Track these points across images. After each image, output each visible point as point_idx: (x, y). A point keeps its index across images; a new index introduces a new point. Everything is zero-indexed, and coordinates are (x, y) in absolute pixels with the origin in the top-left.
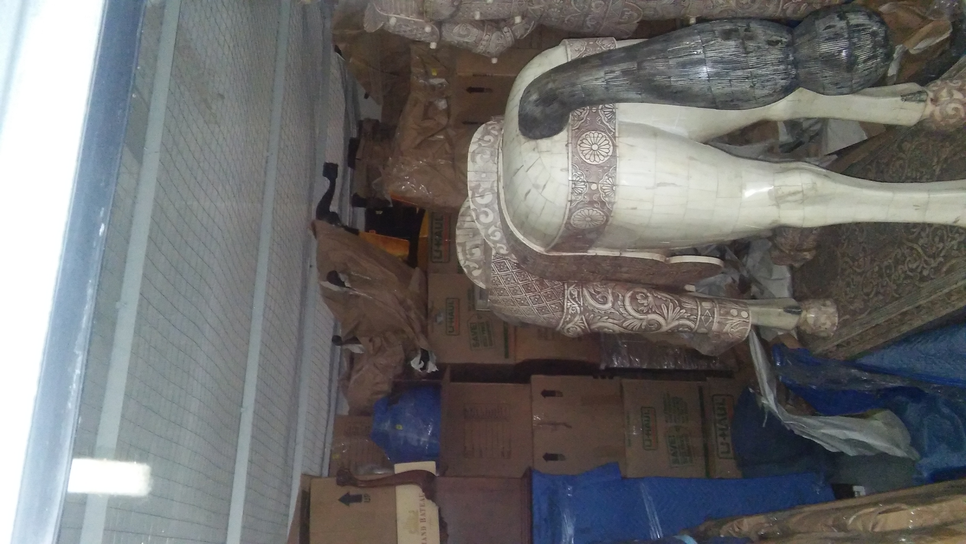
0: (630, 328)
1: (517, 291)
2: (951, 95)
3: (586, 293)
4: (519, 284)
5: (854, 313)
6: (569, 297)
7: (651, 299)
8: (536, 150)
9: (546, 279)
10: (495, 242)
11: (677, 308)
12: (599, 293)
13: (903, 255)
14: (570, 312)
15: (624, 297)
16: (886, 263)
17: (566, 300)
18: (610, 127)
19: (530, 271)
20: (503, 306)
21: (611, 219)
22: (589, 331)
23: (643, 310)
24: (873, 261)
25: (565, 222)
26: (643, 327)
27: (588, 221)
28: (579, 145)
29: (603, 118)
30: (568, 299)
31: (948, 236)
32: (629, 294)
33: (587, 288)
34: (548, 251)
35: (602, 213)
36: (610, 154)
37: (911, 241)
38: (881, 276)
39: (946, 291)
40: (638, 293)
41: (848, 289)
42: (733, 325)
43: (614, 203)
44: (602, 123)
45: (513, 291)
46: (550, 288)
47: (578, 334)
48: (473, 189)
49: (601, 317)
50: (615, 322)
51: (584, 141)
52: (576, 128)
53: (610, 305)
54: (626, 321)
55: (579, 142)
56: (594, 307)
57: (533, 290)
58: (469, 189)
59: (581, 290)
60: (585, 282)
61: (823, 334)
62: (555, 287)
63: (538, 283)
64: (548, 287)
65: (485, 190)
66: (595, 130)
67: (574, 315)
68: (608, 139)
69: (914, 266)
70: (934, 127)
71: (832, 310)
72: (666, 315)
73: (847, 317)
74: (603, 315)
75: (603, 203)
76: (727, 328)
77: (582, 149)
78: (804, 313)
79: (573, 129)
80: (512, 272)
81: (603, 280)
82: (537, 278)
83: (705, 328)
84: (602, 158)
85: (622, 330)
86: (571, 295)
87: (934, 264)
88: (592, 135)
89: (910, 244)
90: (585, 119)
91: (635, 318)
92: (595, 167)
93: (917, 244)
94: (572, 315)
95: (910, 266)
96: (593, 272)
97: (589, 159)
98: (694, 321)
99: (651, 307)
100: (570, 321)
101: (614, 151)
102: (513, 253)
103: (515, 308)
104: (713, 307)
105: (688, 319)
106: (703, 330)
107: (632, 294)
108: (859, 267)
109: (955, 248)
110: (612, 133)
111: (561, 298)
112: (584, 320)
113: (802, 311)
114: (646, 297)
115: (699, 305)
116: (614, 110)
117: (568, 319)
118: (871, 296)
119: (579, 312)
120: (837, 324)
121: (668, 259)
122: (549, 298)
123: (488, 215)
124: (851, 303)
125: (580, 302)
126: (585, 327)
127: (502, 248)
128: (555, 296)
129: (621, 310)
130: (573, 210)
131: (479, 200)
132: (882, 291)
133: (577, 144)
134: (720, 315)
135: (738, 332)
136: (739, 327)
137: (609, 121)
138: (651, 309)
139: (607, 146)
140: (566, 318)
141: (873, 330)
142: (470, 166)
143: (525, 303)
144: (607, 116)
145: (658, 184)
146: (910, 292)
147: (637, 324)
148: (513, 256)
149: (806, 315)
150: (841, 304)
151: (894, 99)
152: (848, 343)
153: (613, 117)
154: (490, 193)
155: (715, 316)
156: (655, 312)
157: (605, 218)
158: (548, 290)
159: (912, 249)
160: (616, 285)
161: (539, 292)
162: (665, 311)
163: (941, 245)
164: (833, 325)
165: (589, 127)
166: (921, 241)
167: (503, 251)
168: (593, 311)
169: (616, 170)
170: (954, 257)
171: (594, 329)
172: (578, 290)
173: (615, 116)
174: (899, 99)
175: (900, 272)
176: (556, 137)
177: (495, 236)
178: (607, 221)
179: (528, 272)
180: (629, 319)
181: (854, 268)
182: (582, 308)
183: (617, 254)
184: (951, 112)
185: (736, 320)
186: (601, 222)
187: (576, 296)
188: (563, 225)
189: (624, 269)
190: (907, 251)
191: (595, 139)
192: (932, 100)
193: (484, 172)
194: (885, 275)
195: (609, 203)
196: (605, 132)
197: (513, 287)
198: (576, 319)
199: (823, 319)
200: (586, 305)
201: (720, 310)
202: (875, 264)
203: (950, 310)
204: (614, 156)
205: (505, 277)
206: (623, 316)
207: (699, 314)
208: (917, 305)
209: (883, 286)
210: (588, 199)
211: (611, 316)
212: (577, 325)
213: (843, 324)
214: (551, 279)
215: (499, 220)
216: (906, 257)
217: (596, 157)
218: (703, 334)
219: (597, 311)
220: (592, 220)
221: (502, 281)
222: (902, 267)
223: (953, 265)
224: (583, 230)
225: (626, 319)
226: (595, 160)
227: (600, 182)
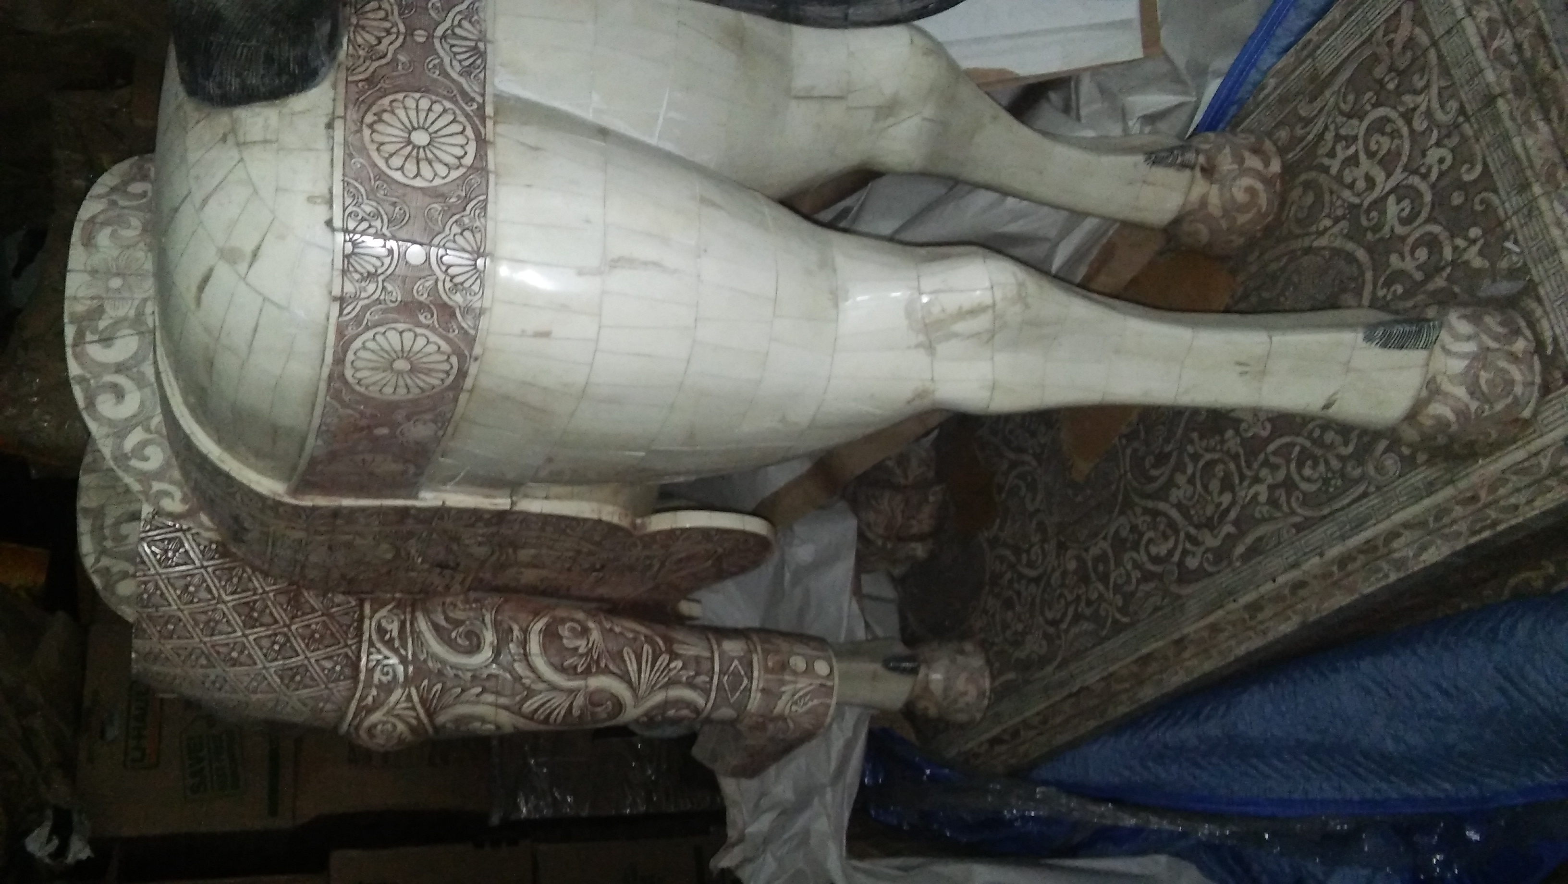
0: (542, 717)
1: (217, 622)
2: (1241, 161)
3: (423, 624)
4: (224, 602)
5: (1025, 666)
6: (374, 637)
7: (595, 635)
8: (231, 140)
9: (308, 589)
10: (145, 477)
11: (661, 659)
12: (457, 623)
13: (1134, 529)
14: (376, 681)
15: (525, 632)
16: (1095, 551)
17: (365, 646)
18: (468, 89)
19: (258, 563)
20: (179, 671)
21: (473, 368)
22: (430, 730)
23: (575, 667)
24: (1062, 547)
25: (326, 371)
26: (576, 712)
27: (400, 373)
28: (371, 126)
29: (447, 60)
30: (371, 644)
31: (1242, 477)
32: (540, 624)
33: (427, 613)
34: (295, 491)
35: (445, 346)
36: (468, 160)
37: (1149, 497)
38: (1085, 579)
39: (1246, 599)
40: (563, 621)
41: (1010, 614)
42: (796, 697)
43: (482, 312)
44: (447, 75)
45: (207, 623)
46: (320, 613)
47: (401, 741)
48: (77, 320)
49: (463, 691)
50: (502, 700)
51: (386, 116)
52: (361, 77)
53: (487, 653)
54: (532, 697)
55: (369, 118)
56: (444, 662)
57: (267, 619)
58: (66, 320)
59: (408, 617)
60: (422, 596)
61: (962, 717)
62: (334, 610)
63: (282, 599)
64: (314, 610)
65: (117, 323)
66: (424, 90)
67: (387, 689)
68: (461, 118)
69: (1162, 549)
70: (1204, 233)
71: (977, 662)
72: (634, 676)
73: (1011, 676)
74: (469, 685)
75: (447, 312)
76: (782, 706)
77: (377, 137)
78: (922, 671)
79: (350, 79)
80: (202, 567)
81: (469, 589)
82: (282, 585)
83: (731, 706)
84: (442, 170)
85: (522, 723)
86: (381, 631)
87: (1211, 541)
88: (411, 103)
89: (1150, 504)
90: (390, 55)
91: (553, 688)
92: (420, 194)
93: (1166, 500)
94: (381, 686)
95: (1154, 550)
96: (443, 566)
97: (402, 169)
98: (707, 692)
99: (595, 657)
100: (377, 705)
101: (481, 155)
102: (201, 509)
103: (212, 673)
104: (750, 652)
105: (690, 684)
106: (726, 712)
107: (548, 625)
108: (1030, 565)
109: (1263, 498)
110: (475, 106)
111: (350, 642)
112: (416, 698)
113: (919, 666)
114: (585, 632)
115: (715, 647)
116: (481, 45)
117: (370, 699)
118: (1064, 626)
119: (401, 679)
120: (988, 694)
121: (639, 521)
122: (315, 641)
123: (123, 397)
124: (1017, 643)
125: (406, 650)
126: (418, 718)
127: (167, 494)
128: (332, 634)
129: (519, 668)
130: (350, 332)
131: (95, 351)
132: (1088, 612)
133: (362, 122)
134: (767, 670)
135: (808, 712)
136: (811, 699)
137: (467, 72)
138: (598, 662)
139: (460, 140)
140: (362, 698)
141: (1073, 700)
142: (77, 256)
143: (243, 658)
144: (458, 57)
145: (612, 261)
146: (1157, 609)
147: (560, 702)
148: (204, 518)
149: (927, 675)
150: (995, 648)
151: (1129, 160)
152: (1015, 734)
153: (479, 62)
154: (131, 332)
155: (756, 674)
156: (607, 671)
157: (454, 360)
158: (315, 621)
159: (1155, 514)
160: (506, 601)
161: (285, 625)
162: (632, 667)
163: (1226, 499)
164: (981, 694)
165: (401, 81)
166: (1175, 495)
167: (173, 505)
168: (440, 673)
169: (485, 208)
170: (1264, 520)
171: (443, 726)
172: (399, 619)
173: (485, 61)
174: (1140, 158)
175: (1129, 566)
176: (298, 102)
177: (146, 459)
178: (462, 374)
179: (254, 569)
180: (540, 692)
181: (1020, 568)
182: (411, 669)
183: (502, 503)
184: (1241, 197)
185: (803, 684)
186: (442, 376)
187: (395, 634)
188: (323, 386)
189: (525, 554)
190: (1142, 521)
191: (422, 115)
192: (1203, 170)
193: (118, 275)
194: (1093, 576)
195: (467, 310)
196: (454, 101)
197: (205, 613)
198: (393, 698)
199: (961, 684)
200: (422, 658)
201: (765, 659)
202: (1070, 553)
203: (1257, 642)
204: (480, 167)
205: (181, 583)
206: (523, 684)
207: (717, 669)
208: (1176, 636)
209: (1089, 603)
210: (396, 293)
211: (488, 684)
212: (398, 716)
213: (1000, 694)
214: (325, 589)
215: (159, 410)
216: (1141, 535)
217: (424, 166)
218: (723, 722)
219: (450, 672)
220: (414, 370)
221: (171, 595)
222: (1135, 555)
223: (1260, 539)
224: (393, 406)
225: (531, 693)
226: (418, 174)
227: (436, 241)
